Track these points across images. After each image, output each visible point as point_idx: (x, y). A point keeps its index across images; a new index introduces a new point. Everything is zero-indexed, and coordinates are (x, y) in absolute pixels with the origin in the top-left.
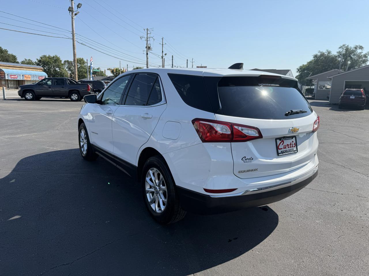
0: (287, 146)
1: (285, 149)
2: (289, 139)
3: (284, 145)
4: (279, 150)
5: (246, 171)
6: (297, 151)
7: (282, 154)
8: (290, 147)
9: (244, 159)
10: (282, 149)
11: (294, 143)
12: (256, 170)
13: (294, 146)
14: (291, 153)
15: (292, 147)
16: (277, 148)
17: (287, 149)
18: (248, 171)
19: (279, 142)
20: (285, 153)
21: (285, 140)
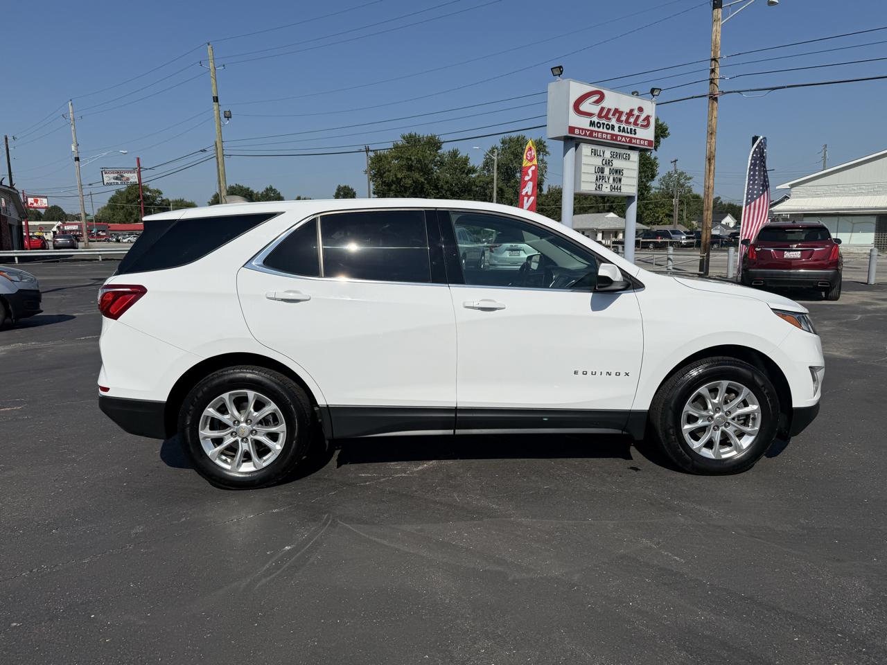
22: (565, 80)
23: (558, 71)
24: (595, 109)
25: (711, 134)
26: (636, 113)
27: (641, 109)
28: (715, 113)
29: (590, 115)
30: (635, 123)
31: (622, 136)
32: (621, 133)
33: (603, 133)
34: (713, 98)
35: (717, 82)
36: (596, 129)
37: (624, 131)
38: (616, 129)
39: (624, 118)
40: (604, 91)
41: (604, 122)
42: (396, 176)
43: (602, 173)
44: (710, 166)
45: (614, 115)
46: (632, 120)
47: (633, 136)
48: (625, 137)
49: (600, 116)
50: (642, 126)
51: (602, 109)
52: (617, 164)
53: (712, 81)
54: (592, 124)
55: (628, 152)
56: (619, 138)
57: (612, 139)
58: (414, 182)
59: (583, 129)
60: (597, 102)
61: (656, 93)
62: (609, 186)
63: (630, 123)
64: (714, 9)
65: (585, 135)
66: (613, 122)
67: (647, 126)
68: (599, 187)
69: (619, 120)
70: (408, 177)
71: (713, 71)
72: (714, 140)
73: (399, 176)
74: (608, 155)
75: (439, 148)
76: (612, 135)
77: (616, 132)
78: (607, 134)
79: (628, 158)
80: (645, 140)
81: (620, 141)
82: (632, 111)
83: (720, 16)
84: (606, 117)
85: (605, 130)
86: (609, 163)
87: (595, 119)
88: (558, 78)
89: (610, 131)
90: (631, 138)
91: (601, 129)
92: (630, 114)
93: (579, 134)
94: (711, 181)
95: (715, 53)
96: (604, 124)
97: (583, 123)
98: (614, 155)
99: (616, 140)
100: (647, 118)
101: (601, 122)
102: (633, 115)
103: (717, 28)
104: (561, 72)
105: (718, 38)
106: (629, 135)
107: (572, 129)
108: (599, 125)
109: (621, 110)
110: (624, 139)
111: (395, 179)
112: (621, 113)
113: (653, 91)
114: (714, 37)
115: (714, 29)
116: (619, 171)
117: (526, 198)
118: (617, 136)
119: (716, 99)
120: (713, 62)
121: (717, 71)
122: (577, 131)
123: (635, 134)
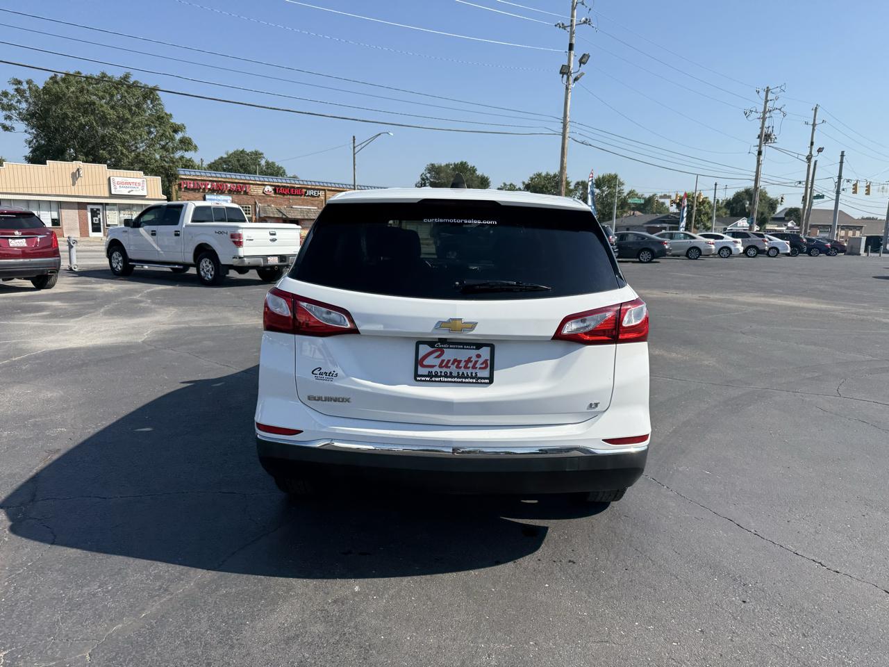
0: (453, 364)
1: (444, 370)
2: (463, 348)
3: (442, 358)
4: (419, 368)
5: (323, 399)
6: (487, 381)
7: (428, 379)
8: (466, 367)
9: (319, 373)
10: (433, 366)
11: (481, 360)
12: (348, 400)
13: (484, 366)
14: (462, 382)
15: (474, 367)
16: (418, 362)
17: (453, 369)
18: (328, 399)
19: (424, 349)
20: (441, 376)
21: (449, 348)
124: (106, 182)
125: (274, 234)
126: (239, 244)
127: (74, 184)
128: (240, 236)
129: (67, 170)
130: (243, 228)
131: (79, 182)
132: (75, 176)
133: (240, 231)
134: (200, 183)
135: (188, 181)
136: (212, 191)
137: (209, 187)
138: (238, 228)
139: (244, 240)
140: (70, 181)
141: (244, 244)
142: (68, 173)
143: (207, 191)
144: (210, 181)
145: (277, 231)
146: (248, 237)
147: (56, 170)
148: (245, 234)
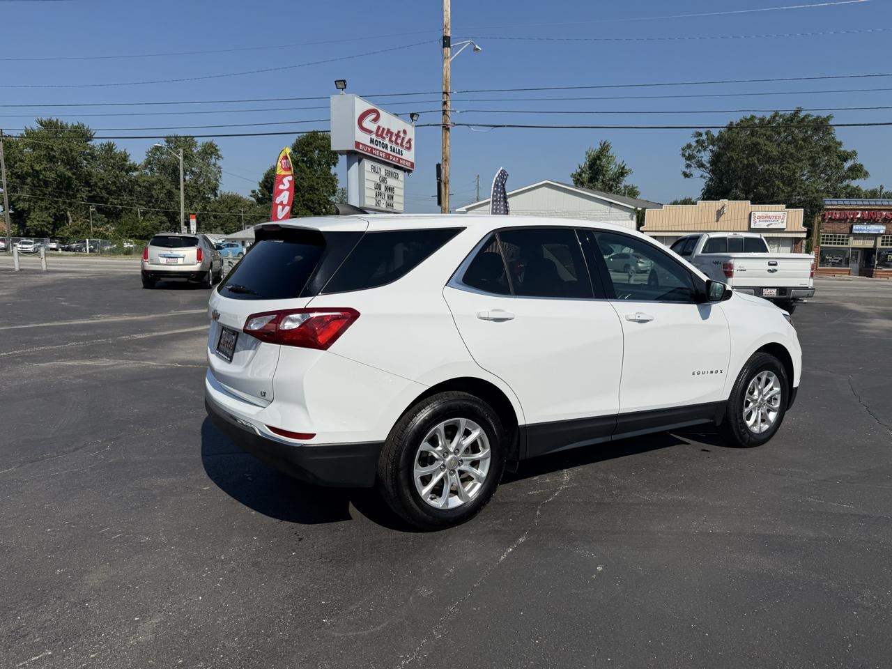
3: (225, 339)
6: (230, 359)
8: (228, 347)
11: (232, 344)
14: (224, 358)
16: (220, 341)
17: (225, 348)
21: (228, 333)
22: (350, 95)
23: (342, 84)
24: (373, 127)
25: (446, 160)
26: (402, 134)
27: (405, 132)
28: (448, 142)
29: (370, 132)
30: (402, 146)
31: (393, 156)
32: (392, 153)
33: (380, 151)
34: (446, 128)
35: (449, 113)
36: (375, 146)
37: (394, 151)
38: (389, 148)
39: (394, 139)
40: (381, 112)
41: (380, 140)
42: (32, 167)
43: (380, 189)
44: (445, 189)
45: (387, 135)
46: (399, 141)
47: (400, 156)
48: (396, 157)
49: (377, 135)
50: (406, 148)
51: (379, 127)
52: (391, 182)
53: (444, 112)
54: (372, 141)
55: (397, 171)
56: (391, 158)
57: (386, 158)
58: (58, 176)
59: (366, 146)
60: (375, 120)
61: (415, 118)
62: (385, 203)
63: (397, 144)
64: (444, 47)
65: (367, 151)
66: (387, 141)
67: (409, 148)
68: (378, 203)
69: (390, 140)
70: (51, 170)
71: (445, 103)
72: (447, 166)
73: (37, 167)
74: (383, 173)
75: (90, 139)
76: (387, 154)
77: (389, 152)
78: (383, 152)
79: (397, 178)
80: (408, 162)
81: (392, 160)
82: (399, 132)
83: (449, 54)
84: (381, 136)
85: (381, 149)
86: (384, 180)
87: (374, 137)
88: (342, 92)
89: (384, 150)
90: (400, 159)
91: (378, 147)
92: (398, 135)
93: (363, 150)
94: (447, 203)
95: (447, 87)
96: (380, 142)
97: (365, 139)
98: (388, 174)
99: (389, 159)
100: (409, 141)
101: (378, 140)
102: (400, 137)
103: (447, 64)
104: (345, 85)
105: (449, 74)
106: (398, 155)
107: (357, 144)
108: (377, 143)
109: (392, 130)
110: (394, 159)
111: (31, 171)
112: (392, 133)
113: (412, 115)
114: (445, 73)
115: (445, 65)
116: (390, 189)
117: (280, 207)
118: (390, 155)
119: (448, 129)
120: (445, 95)
121: (449, 103)
122: (361, 146)
123: (402, 155)
124: (747, 216)
125: (775, 265)
126: (729, 274)
127: (717, 221)
128: (731, 266)
129: (714, 208)
130: (734, 258)
131: (722, 218)
132: (719, 213)
133: (732, 261)
134: (848, 213)
135: (834, 212)
136: (862, 221)
137: (859, 216)
138: (730, 258)
139: (735, 271)
140: (714, 218)
141: (735, 274)
142: (713, 211)
143: (855, 221)
144: (861, 210)
145: (778, 261)
146: (740, 267)
147: (704, 210)
148: (737, 264)
